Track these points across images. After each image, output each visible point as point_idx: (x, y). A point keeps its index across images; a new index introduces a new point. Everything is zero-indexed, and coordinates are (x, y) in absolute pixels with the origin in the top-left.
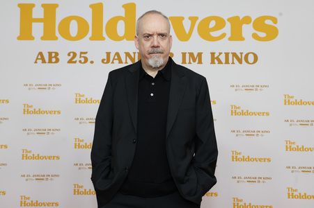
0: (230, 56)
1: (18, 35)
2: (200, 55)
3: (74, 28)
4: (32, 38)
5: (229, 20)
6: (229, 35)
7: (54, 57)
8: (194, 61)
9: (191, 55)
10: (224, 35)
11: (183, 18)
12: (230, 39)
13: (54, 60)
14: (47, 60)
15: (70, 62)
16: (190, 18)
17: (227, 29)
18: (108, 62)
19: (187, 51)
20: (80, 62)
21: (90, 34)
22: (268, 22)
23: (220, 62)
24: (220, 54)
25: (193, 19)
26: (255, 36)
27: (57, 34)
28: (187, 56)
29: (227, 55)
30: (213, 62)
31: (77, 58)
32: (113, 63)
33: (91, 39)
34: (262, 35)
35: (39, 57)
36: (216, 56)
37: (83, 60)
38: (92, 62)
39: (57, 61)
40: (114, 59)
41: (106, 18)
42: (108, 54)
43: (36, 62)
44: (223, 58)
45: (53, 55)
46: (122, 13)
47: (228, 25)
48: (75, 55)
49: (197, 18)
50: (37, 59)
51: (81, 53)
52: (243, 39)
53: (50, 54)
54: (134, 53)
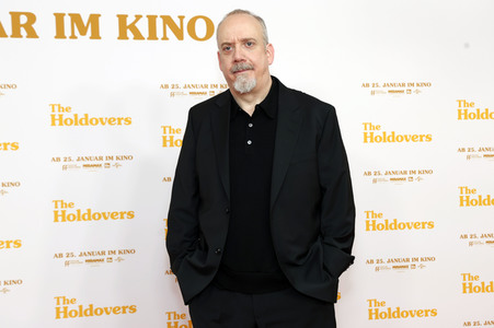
0: (159, 22)
2: (94, 19)
8: (83, 32)
9: (76, 18)
19: (66, 9)
23: (138, 36)
24: (138, 17)
28: (67, 21)
29: (152, 19)
30: (123, 36)
36: (129, 22)
44: (143, 26)
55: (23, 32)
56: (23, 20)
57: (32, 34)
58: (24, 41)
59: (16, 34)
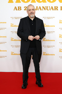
1: (8, 1)
4: (13, 2)
13: (20, 9)
14: (18, 9)
15: (25, 10)
18: (37, 10)
21: (31, 1)
33: (31, 2)
35: (15, 8)
39: (21, 9)
40: (39, 9)
42: (37, 7)
43: (14, 10)
45: (20, 7)
48: (26, 7)
53: (19, 7)
54: (45, 7)
55: (56, 9)
56: (56, 7)
57: (57, 10)
58: (56, 11)
59: (55, 10)
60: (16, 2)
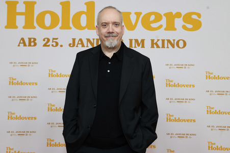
0: (166, 42)
1: (6, 24)
2: (143, 41)
3: (48, 20)
4: (16, 27)
5: (165, 15)
6: (165, 26)
7: (32, 42)
8: (139, 46)
9: (136, 41)
10: (161, 26)
11: (130, 13)
12: (165, 29)
13: (32, 44)
14: (27, 44)
15: (45, 45)
16: (136, 13)
17: (163, 22)
18: (74, 46)
19: (133, 38)
20: (53, 45)
21: (60, 25)
22: (194, 17)
23: (158, 47)
24: (158, 40)
25: (138, 14)
26: (184, 27)
27: (35, 24)
28: (133, 41)
29: (163, 41)
30: (152, 47)
31: (50, 43)
32: (77, 46)
33: (61, 28)
34: (190, 26)
35: (22, 42)
36: (155, 42)
37: (54, 44)
38: (61, 46)
39: (35, 44)
40: (78, 44)
41: (73, 12)
42: (74, 40)
43: (19, 46)
44: (160, 43)
45: (32, 40)
46: (84, 9)
47: (164, 18)
48: (48, 40)
49: (141, 13)
50: (20, 43)
51: (54, 39)
52: (175, 29)
53: (30, 39)
54: (94, 39)
60: (24, 27)
